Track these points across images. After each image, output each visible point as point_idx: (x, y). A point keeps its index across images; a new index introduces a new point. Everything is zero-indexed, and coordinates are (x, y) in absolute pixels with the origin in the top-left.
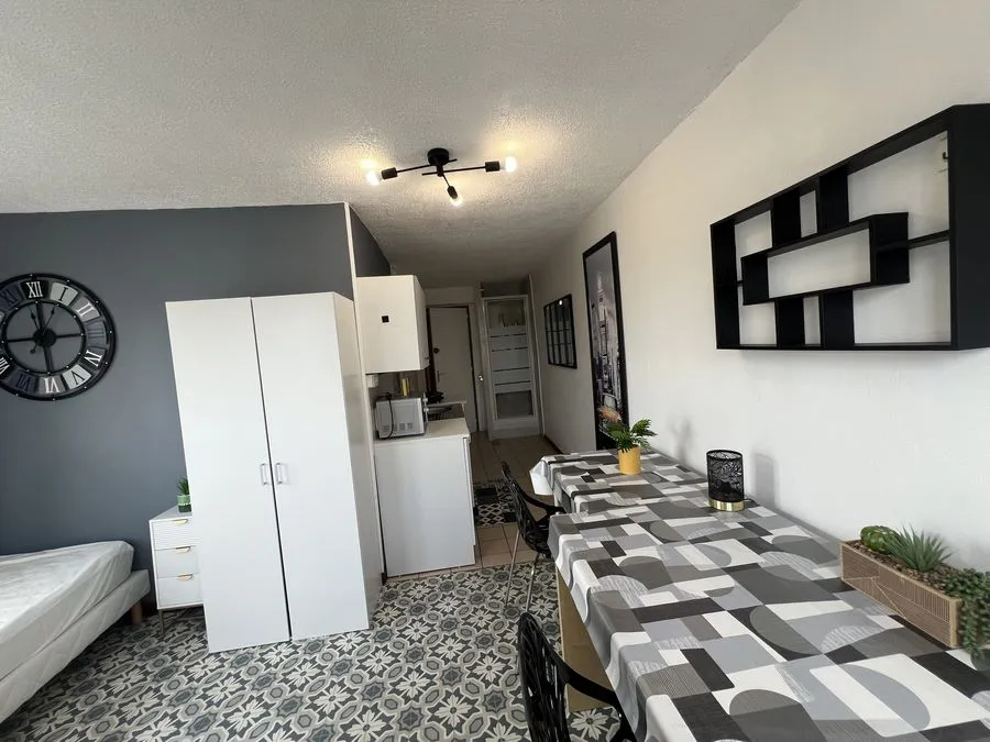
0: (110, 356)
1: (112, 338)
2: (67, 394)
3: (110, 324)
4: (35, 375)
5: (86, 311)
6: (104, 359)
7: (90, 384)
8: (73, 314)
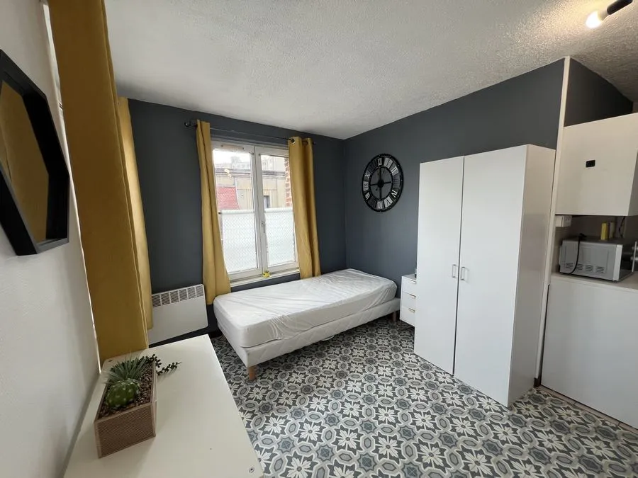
0: (400, 193)
1: (402, 184)
2: (384, 210)
3: (402, 177)
4: (376, 200)
5: (395, 170)
6: (398, 194)
7: (392, 206)
8: (390, 172)
